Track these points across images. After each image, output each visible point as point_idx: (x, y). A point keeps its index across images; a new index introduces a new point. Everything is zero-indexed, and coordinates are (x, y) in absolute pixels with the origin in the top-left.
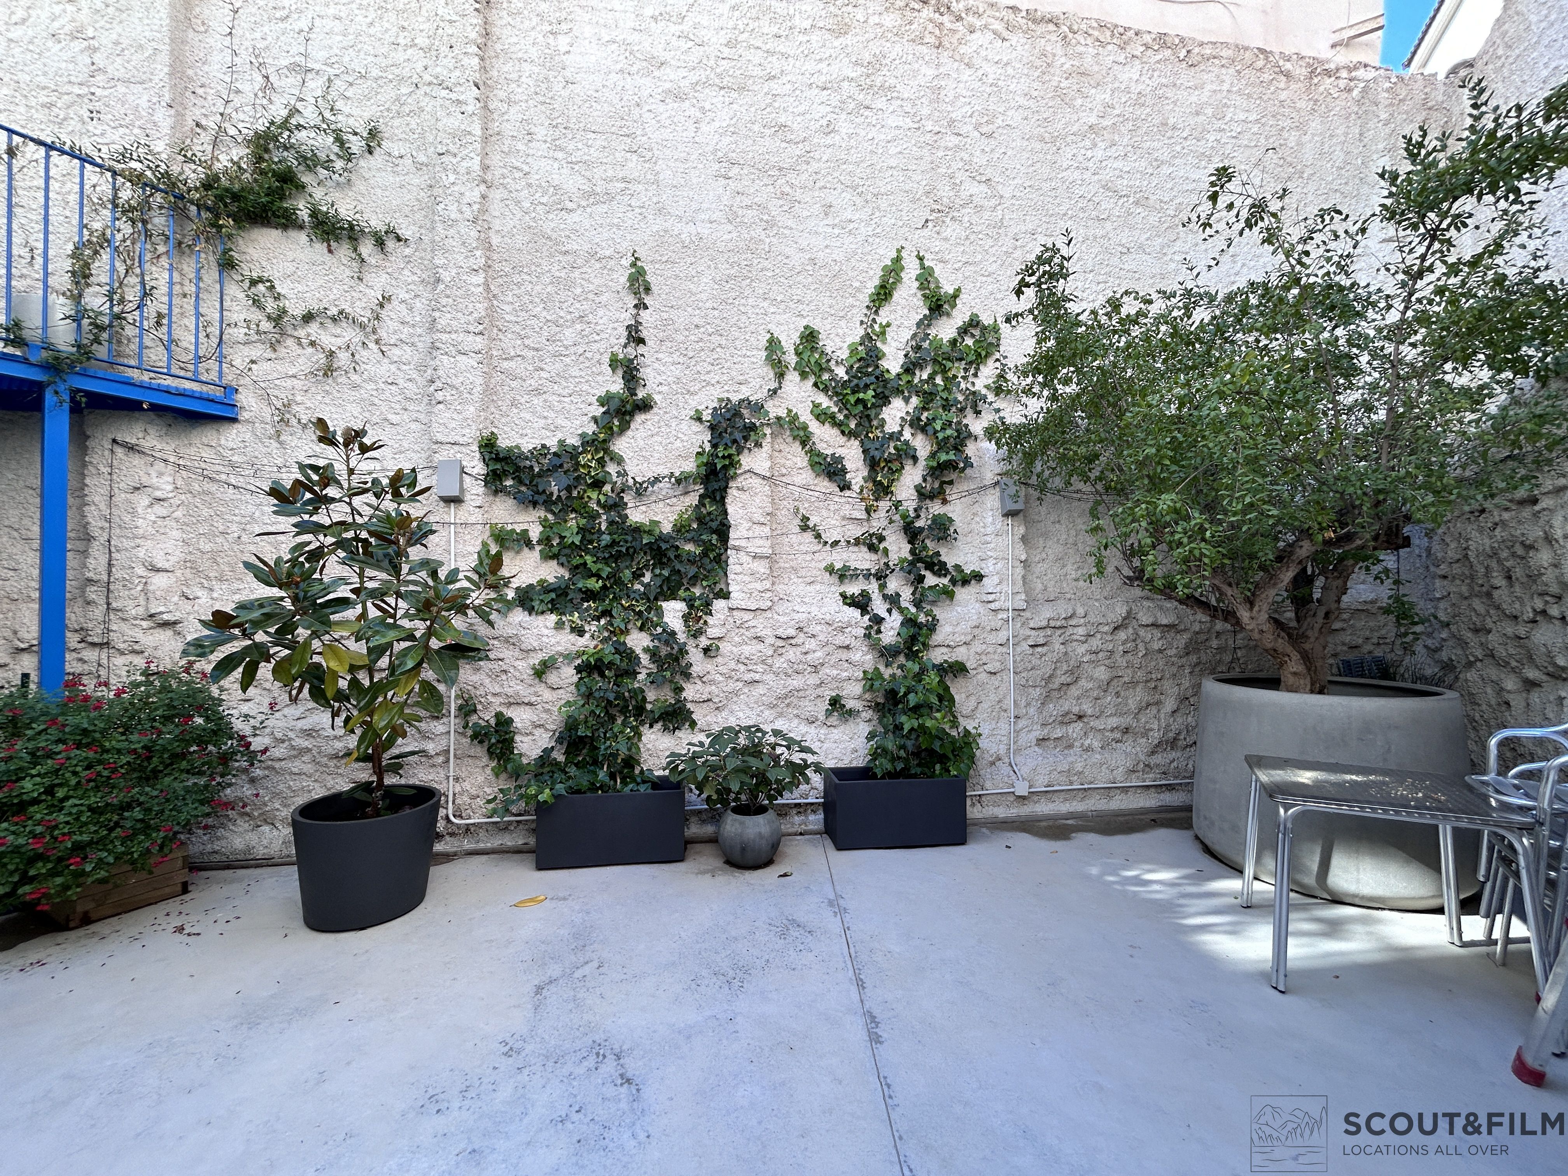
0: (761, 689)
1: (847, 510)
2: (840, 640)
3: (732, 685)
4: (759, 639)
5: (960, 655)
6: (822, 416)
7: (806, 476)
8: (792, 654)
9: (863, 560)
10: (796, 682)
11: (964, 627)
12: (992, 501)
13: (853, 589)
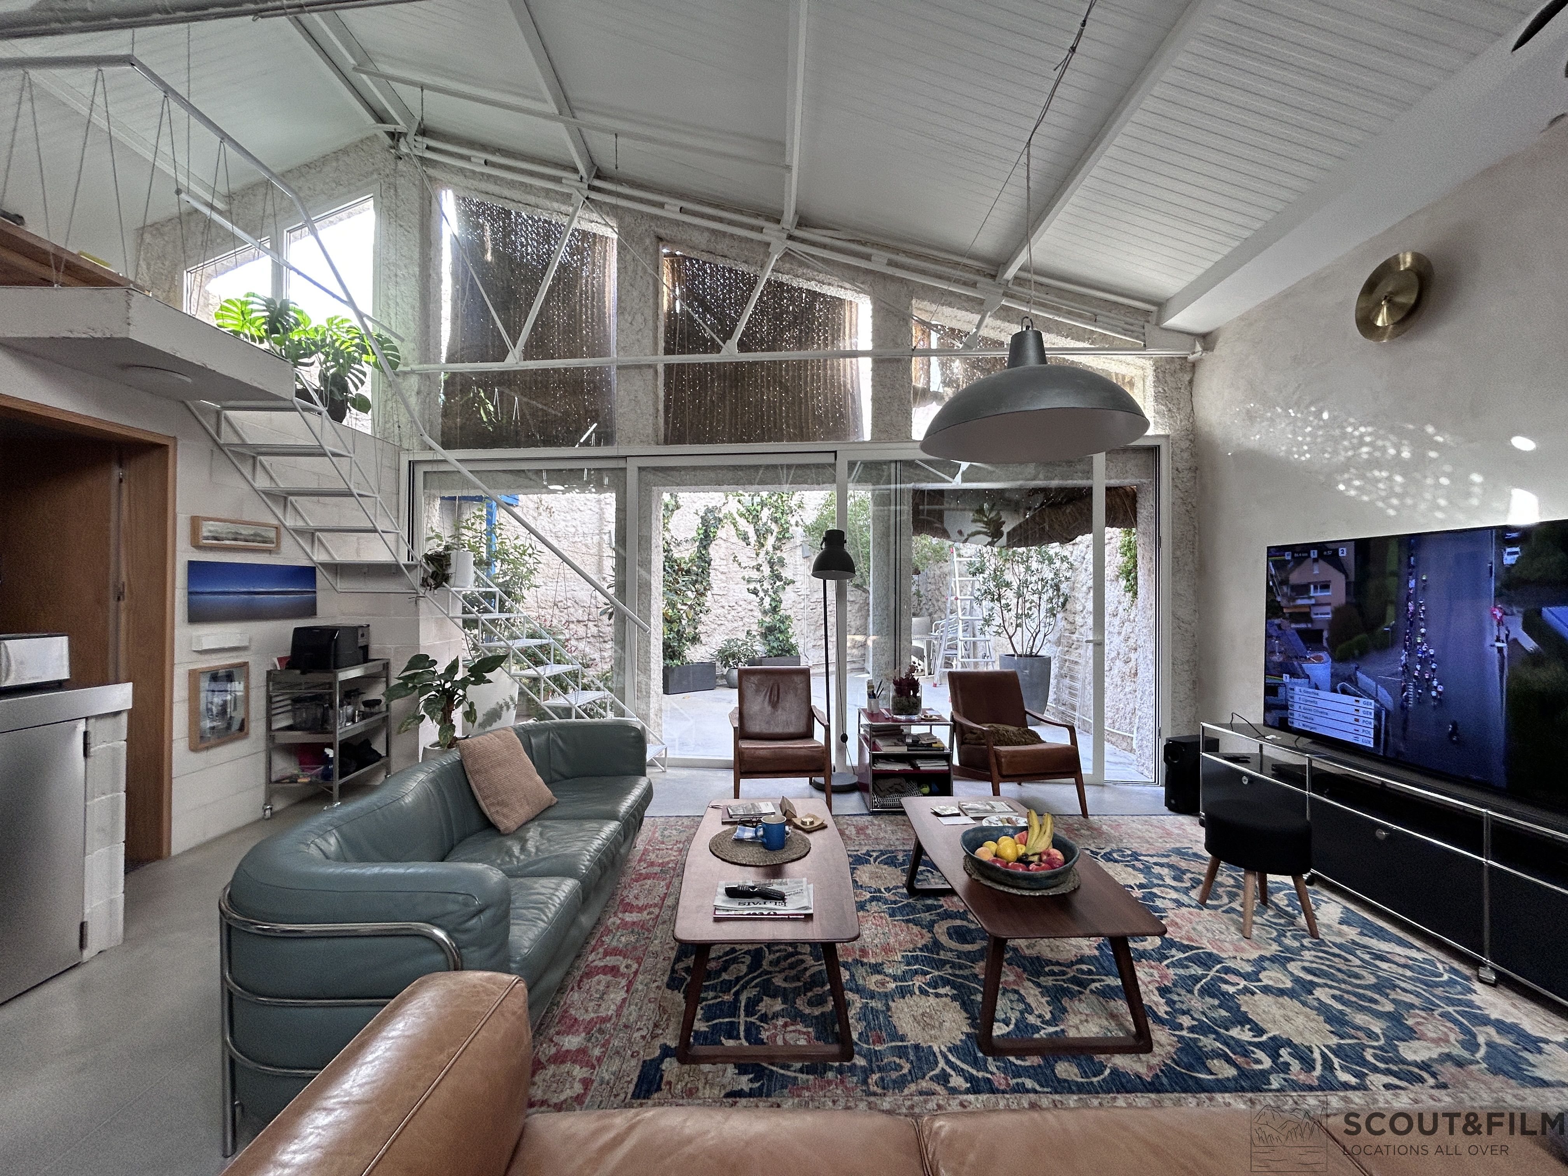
0: (723, 627)
1: (749, 554)
2: (750, 607)
3: (713, 626)
4: (723, 607)
5: (788, 613)
6: (742, 515)
7: (735, 539)
8: (733, 613)
9: (755, 575)
10: (736, 624)
11: (790, 602)
12: (799, 551)
13: (752, 586)
